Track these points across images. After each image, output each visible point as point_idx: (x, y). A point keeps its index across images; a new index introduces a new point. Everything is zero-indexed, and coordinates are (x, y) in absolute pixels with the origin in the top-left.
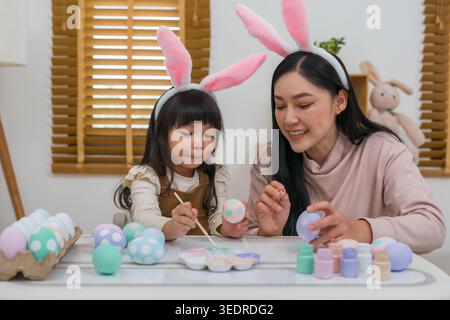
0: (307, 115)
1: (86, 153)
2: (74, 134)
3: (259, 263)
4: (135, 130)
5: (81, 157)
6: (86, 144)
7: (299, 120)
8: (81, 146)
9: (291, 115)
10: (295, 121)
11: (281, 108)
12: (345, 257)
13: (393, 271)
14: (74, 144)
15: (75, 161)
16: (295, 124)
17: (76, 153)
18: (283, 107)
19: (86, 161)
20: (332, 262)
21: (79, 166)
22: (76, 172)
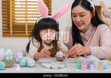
0: (84, 19)
1: (13, 30)
2: (9, 25)
3: (66, 66)
4: (28, 23)
5: (11, 31)
6: (13, 27)
7: (81, 20)
8: (11, 28)
9: (78, 19)
10: (80, 20)
11: (74, 17)
12: (90, 64)
13: (104, 69)
14: (9, 28)
15: (9, 33)
16: (80, 22)
17: (10, 30)
18: (75, 16)
19: (13, 33)
20: (86, 65)
21: (11, 34)
22: (10, 36)
